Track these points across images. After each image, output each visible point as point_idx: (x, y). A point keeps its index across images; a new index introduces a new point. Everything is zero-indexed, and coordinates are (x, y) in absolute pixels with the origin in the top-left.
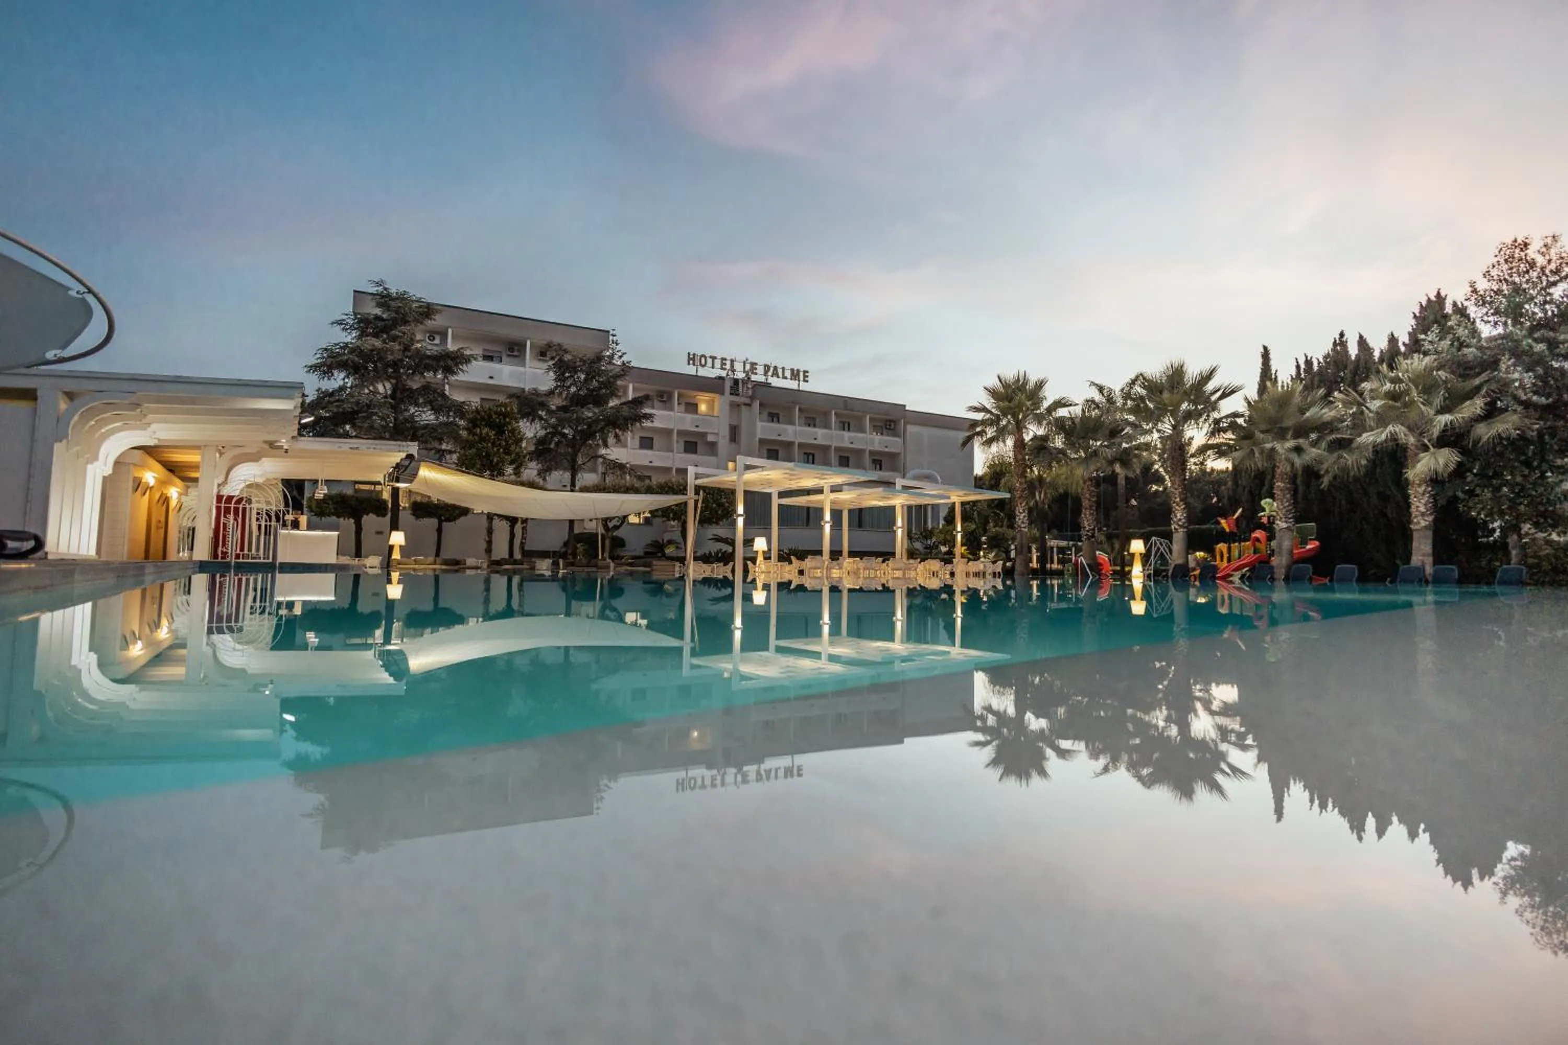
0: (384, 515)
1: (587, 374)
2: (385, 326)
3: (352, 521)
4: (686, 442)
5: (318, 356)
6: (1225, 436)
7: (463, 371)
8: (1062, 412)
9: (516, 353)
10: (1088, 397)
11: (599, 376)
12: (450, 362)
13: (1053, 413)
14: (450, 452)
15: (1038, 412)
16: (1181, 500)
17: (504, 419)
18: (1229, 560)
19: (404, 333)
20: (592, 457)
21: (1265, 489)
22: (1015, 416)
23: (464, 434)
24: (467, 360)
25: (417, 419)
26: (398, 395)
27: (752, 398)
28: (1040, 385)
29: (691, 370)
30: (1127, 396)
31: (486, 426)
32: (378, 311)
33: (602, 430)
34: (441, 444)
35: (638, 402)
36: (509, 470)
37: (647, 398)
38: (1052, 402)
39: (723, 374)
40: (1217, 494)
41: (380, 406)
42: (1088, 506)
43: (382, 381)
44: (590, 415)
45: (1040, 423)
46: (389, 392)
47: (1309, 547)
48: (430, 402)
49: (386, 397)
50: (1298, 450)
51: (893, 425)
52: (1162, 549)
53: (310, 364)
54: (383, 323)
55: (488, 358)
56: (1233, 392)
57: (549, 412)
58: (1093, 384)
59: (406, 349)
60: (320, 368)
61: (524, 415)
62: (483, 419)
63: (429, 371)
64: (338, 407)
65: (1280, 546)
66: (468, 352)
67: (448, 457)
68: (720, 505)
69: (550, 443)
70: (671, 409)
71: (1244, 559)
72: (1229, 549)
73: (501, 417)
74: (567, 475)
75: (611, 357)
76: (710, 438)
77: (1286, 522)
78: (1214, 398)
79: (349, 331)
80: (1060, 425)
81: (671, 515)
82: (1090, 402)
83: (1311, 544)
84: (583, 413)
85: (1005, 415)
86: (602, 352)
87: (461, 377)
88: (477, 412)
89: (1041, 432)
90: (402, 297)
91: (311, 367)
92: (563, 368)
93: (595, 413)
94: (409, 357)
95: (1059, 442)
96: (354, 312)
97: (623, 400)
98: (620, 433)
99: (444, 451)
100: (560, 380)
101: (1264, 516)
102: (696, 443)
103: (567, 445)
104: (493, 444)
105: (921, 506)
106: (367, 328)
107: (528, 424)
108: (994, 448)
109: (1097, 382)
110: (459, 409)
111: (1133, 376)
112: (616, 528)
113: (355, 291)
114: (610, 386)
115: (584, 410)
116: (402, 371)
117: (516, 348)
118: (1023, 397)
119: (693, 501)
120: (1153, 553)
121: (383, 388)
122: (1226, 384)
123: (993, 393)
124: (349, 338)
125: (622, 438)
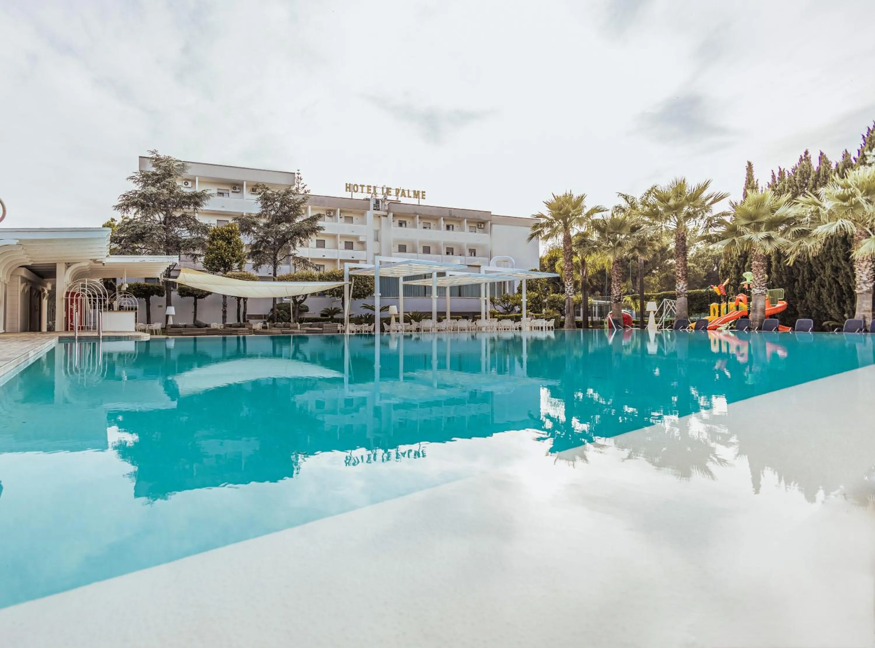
0: (162, 296)
1: (282, 202)
2: (158, 179)
3: (144, 299)
4: (345, 242)
5: (120, 199)
6: (715, 230)
7: (205, 204)
8: (598, 216)
9: (237, 190)
10: (617, 204)
11: (289, 203)
12: (197, 200)
13: (591, 217)
14: (200, 256)
15: (580, 216)
16: (683, 275)
17: (231, 234)
18: (719, 315)
19: (170, 183)
20: (286, 256)
21: (747, 265)
22: (564, 219)
23: (208, 245)
24: (208, 197)
25: (179, 236)
26: (168, 221)
27: (388, 211)
28: (581, 198)
29: (348, 195)
30: (644, 203)
31: (220, 239)
32: (154, 169)
33: (291, 238)
34: (194, 250)
35: (314, 219)
36: (235, 265)
37: (319, 216)
38: (590, 209)
39: (369, 196)
40: (717, 264)
41: (158, 228)
42: (616, 280)
43: (158, 213)
44: (284, 229)
45: (581, 225)
46: (163, 220)
47: (778, 305)
48: (187, 225)
49: (161, 223)
50: (769, 239)
51: (483, 225)
52: (671, 308)
53: (116, 205)
54: (157, 177)
55: (221, 194)
56: (722, 197)
57: (259, 228)
58: (620, 194)
59: (171, 192)
60: (121, 206)
61: (243, 231)
62: (218, 235)
63: (186, 205)
64: (132, 231)
65: (755, 306)
66: (208, 193)
67: (199, 259)
68: (366, 286)
69: (260, 247)
70: (336, 221)
71: (731, 314)
72: (719, 308)
73: (229, 234)
74: (271, 268)
75: (297, 189)
76: (361, 239)
77: (760, 289)
78: (707, 203)
79: (137, 183)
80: (596, 226)
81: (335, 293)
82: (619, 209)
83: (780, 303)
84: (279, 228)
85: (557, 219)
86: (290, 188)
87: (205, 208)
88: (215, 230)
89: (583, 230)
90: (168, 160)
91: (116, 206)
92: (266, 200)
93: (287, 227)
94: (173, 197)
95: (595, 236)
96: (140, 171)
97: (305, 217)
98: (303, 240)
99: (196, 255)
100: (265, 207)
101: (745, 284)
102: (352, 242)
103: (271, 249)
104: (225, 251)
105: (501, 282)
106: (148, 181)
107: (246, 236)
108: (550, 242)
109: (623, 193)
110: (205, 229)
111: (649, 188)
112: (301, 301)
113: (140, 157)
114: (296, 209)
115: (280, 226)
116: (169, 206)
117: (237, 187)
118: (570, 207)
119: (348, 285)
120: (665, 310)
121: (159, 217)
122: (717, 192)
123: (549, 205)
124: (137, 187)
125: (304, 242)
